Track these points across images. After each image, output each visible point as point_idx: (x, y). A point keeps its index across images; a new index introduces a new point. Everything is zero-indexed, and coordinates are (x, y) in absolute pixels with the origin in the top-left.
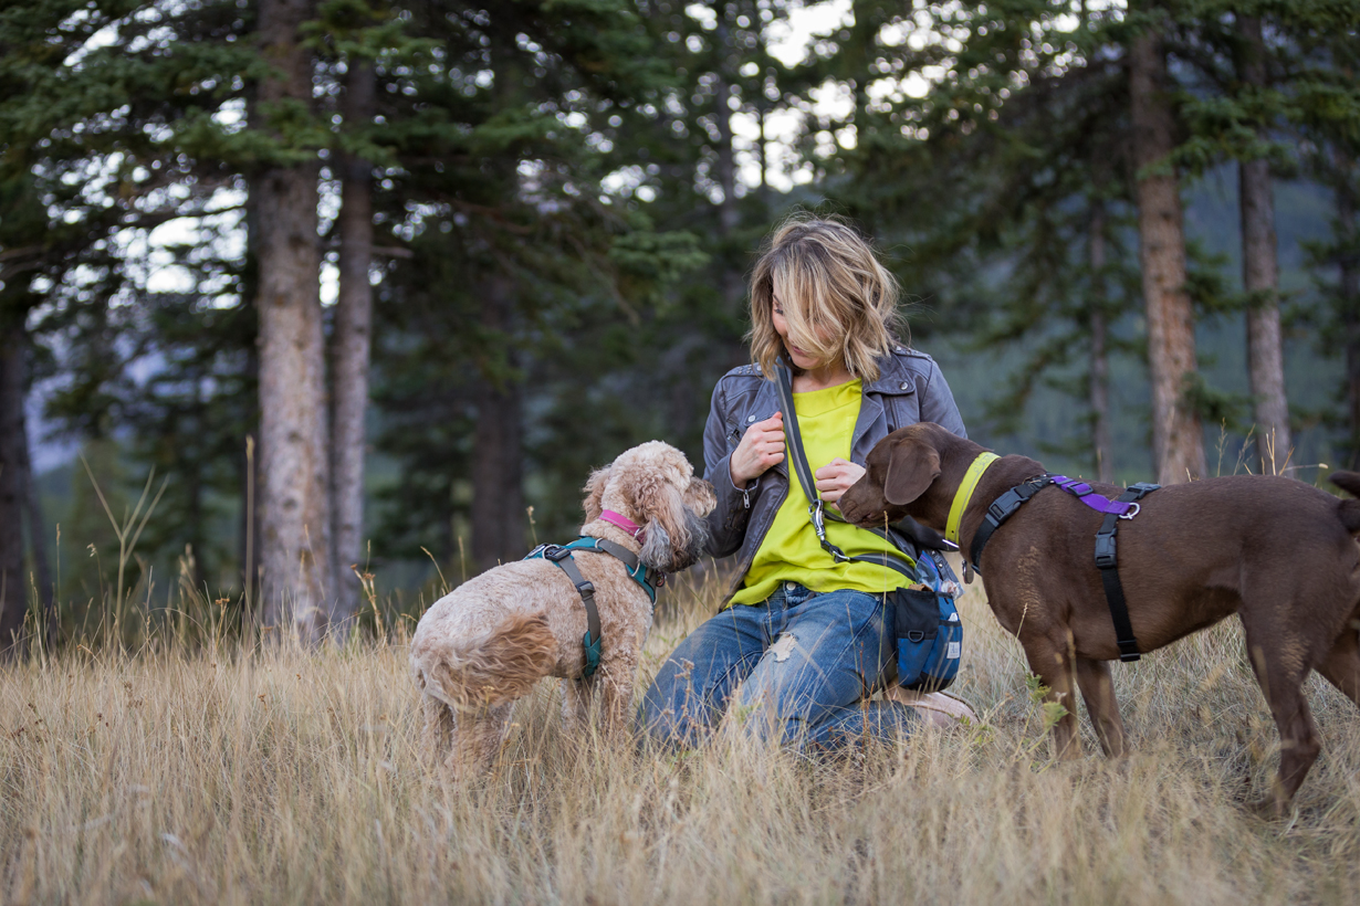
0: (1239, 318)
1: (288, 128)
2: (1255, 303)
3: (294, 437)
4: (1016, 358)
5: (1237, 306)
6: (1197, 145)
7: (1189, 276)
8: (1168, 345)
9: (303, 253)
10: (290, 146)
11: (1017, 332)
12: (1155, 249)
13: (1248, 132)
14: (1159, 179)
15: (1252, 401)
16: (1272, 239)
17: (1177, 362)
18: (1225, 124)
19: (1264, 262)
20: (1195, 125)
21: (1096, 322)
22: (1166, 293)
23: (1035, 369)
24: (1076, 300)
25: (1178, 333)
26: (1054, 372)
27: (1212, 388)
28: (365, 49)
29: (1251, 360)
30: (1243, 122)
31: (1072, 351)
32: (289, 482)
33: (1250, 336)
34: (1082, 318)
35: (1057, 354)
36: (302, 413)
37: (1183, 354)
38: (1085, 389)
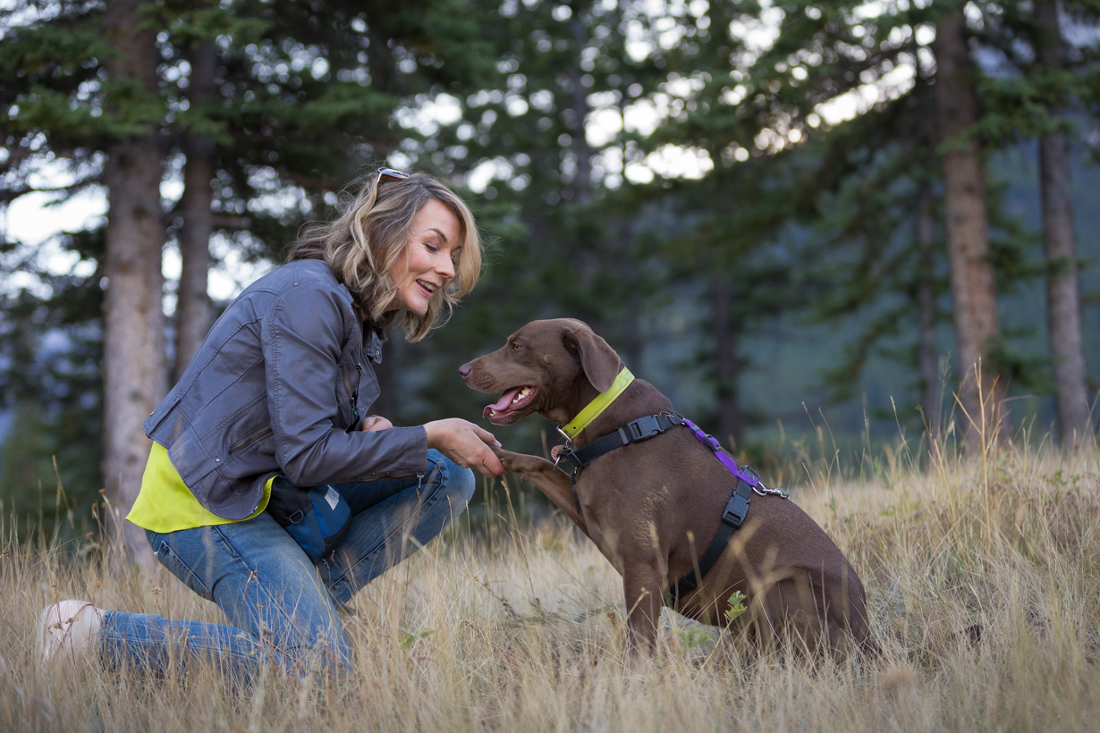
0: (1039, 284)
1: (124, 104)
2: (1053, 271)
3: (136, 396)
4: (852, 329)
5: (1036, 273)
6: (993, 122)
7: (992, 246)
8: (972, 309)
9: (147, 224)
10: (125, 120)
11: (852, 306)
12: (960, 220)
13: (1039, 109)
14: (961, 155)
15: (1051, 362)
16: (1070, 211)
17: (980, 325)
18: (1018, 102)
19: (1062, 232)
20: (990, 102)
21: (925, 295)
22: (970, 262)
23: (869, 340)
24: (906, 275)
25: (982, 299)
26: (886, 342)
27: (1014, 349)
28: (197, 29)
29: (1052, 322)
30: (1035, 100)
31: (903, 323)
32: (132, 439)
33: (1051, 301)
34: (912, 291)
35: (889, 325)
36: (143, 373)
37: (986, 319)
38: (916, 356)
